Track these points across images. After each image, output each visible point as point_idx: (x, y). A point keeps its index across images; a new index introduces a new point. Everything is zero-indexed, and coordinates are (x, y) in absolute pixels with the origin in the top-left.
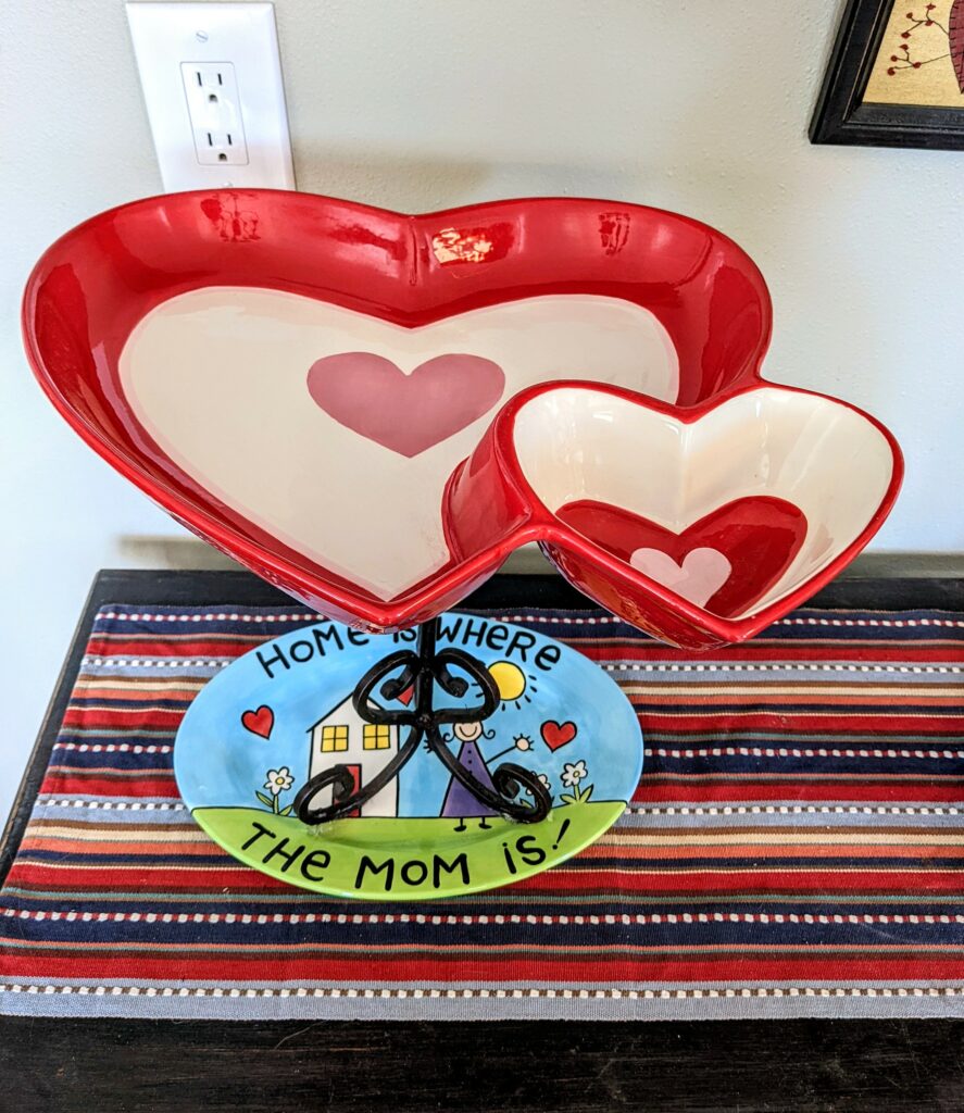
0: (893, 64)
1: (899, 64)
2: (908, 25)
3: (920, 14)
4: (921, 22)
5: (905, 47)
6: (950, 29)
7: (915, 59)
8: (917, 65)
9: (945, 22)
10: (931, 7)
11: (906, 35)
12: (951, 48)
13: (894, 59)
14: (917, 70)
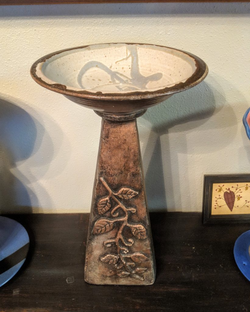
0: (215, 207)
1: (216, 207)
2: (216, 199)
3: (218, 197)
4: (218, 198)
5: (217, 203)
6: (225, 199)
7: (220, 206)
8: (220, 207)
9: (223, 198)
10: (220, 195)
11: (216, 201)
12: (226, 203)
13: (215, 206)
14: (221, 208)
